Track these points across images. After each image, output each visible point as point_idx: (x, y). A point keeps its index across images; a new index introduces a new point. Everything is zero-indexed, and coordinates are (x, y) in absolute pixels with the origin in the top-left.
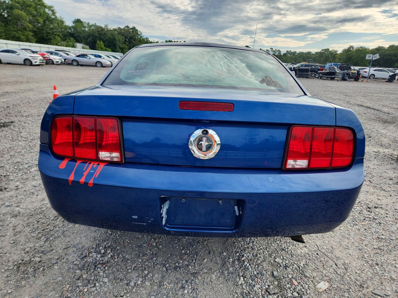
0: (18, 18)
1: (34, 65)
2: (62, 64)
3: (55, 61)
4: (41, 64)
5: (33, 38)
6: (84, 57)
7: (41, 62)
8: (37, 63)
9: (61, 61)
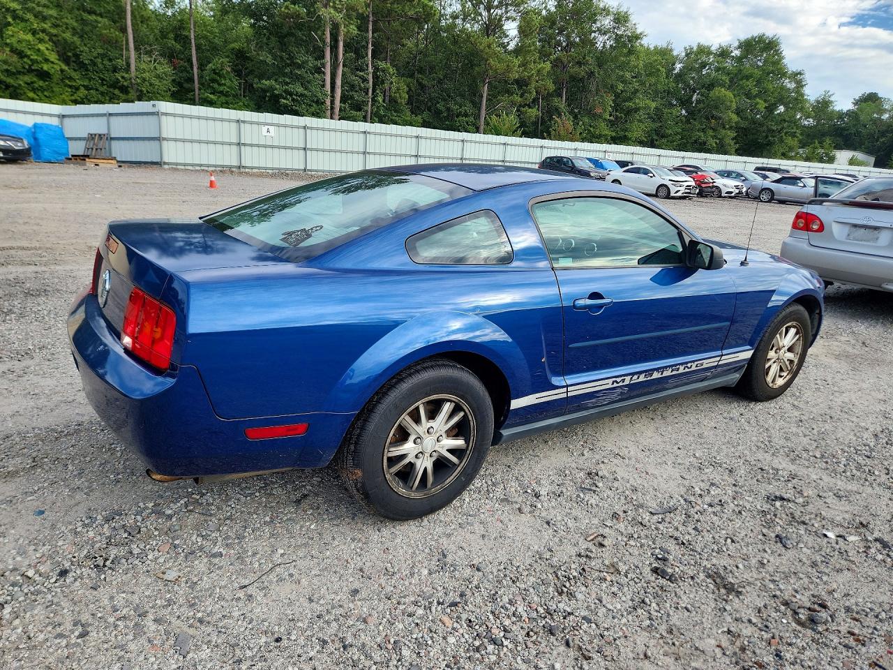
0: (718, 104)
1: (674, 198)
2: (738, 196)
3: (724, 190)
4: (687, 197)
5: (732, 143)
6: (794, 184)
7: (689, 191)
8: (679, 194)
9: (737, 191)
